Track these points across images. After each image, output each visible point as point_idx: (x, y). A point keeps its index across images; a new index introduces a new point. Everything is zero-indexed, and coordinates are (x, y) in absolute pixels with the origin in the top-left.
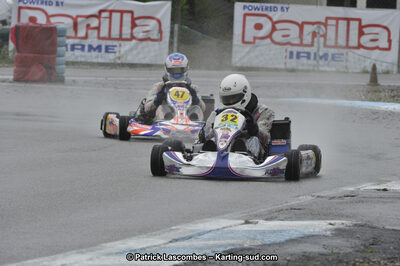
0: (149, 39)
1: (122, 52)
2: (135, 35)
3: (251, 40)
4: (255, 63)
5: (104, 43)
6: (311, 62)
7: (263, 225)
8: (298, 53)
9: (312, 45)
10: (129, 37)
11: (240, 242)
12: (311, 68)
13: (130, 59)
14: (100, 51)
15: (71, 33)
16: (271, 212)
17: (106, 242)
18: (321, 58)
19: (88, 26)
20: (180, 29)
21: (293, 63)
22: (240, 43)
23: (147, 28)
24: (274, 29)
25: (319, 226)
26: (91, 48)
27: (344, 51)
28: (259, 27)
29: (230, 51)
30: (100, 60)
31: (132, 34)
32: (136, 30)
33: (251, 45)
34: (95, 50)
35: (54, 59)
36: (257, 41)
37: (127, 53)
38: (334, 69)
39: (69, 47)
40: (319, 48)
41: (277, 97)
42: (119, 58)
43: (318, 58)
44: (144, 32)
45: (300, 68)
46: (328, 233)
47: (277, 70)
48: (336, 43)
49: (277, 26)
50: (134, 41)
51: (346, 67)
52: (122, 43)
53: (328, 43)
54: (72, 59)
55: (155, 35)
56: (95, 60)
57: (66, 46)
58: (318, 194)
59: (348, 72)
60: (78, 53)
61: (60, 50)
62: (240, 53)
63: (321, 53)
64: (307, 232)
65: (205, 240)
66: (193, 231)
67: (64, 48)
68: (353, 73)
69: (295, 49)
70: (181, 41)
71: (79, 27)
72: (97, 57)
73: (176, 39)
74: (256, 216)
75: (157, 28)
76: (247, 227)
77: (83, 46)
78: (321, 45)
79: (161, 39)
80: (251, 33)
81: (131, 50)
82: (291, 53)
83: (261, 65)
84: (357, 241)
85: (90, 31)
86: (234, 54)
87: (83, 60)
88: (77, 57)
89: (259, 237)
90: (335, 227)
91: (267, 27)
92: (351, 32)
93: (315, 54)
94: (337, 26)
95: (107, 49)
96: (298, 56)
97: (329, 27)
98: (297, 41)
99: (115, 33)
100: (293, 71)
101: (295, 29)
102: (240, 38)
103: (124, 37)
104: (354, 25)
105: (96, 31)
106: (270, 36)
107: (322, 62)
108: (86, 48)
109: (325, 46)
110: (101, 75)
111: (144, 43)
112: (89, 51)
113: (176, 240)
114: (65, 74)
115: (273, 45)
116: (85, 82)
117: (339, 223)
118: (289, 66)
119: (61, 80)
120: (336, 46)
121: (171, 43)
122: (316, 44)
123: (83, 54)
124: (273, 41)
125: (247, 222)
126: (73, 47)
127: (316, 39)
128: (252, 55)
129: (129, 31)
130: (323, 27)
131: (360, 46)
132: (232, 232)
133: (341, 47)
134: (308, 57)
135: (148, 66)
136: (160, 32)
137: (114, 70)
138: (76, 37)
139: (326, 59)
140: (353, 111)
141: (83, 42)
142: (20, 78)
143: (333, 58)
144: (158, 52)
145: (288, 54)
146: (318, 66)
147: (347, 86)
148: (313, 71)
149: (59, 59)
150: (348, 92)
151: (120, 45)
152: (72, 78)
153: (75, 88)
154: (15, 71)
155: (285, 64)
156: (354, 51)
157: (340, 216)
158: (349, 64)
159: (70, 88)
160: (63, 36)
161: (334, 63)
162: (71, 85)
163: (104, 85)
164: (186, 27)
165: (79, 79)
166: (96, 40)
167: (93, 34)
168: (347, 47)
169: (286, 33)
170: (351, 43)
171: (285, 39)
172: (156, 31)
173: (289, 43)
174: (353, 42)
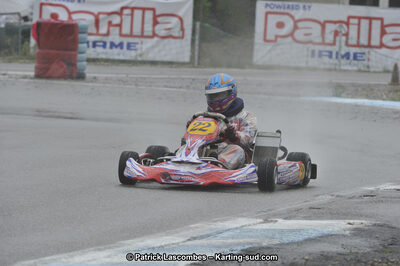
1: (144, 49)
2: (157, 32)
3: (273, 38)
4: (276, 61)
5: (126, 41)
6: (334, 61)
7: (282, 224)
8: (320, 52)
9: (334, 44)
10: (151, 34)
11: (258, 241)
12: (333, 67)
13: (151, 57)
14: (122, 48)
15: (92, 29)
16: (290, 211)
17: (124, 239)
18: (343, 57)
20: (202, 27)
22: (261, 41)
23: (168, 26)
24: (296, 27)
25: (338, 226)
26: (113, 45)
27: (366, 50)
28: (280, 25)
29: (252, 50)
30: (122, 57)
31: (154, 32)
32: (157, 27)
33: (272, 44)
34: (116, 47)
35: (76, 55)
36: (279, 39)
37: (148, 50)
38: (355, 68)
39: (91, 44)
40: (340, 47)
41: (299, 96)
42: (141, 55)
43: (340, 57)
45: (322, 66)
46: (347, 232)
47: (298, 69)
48: (358, 42)
49: (300, 24)
50: (156, 39)
51: (368, 67)
52: (144, 40)
53: (350, 42)
54: (93, 56)
55: (176, 33)
56: (117, 57)
57: (88, 42)
58: (337, 193)
59: (369, 72)
60: (99, 50)
61: (82, 46)
62: (261, 52)
63: (343, 53)
64: (325, 231)
65: (223, 238)
66: (211, 229)
67: (85, 45)
68: (375, 72)
69: (318, 48)
70: (203, 39)
73: (197, 37)
74: (275, 215)
75: (179, 26)
76: (266, 226)
77: (105, 44)
78: (343, 44)
79: (182, 37)
80: (273, 31)
81: (153, 47)
82: (313, 52)
83: (282, 64)
84: (376, 241)
85: (111, 28)
86: (255, 53)
87: (104, 57)
88: (98, 54)
89: (277, 235)
90: (354, 226)
91: (289, 25)
92: (373, 32)
93: (337, 53)
94: (359, 25)
95: (129, 46)
96: (320, 55)
97: (351, 27)
98: (319, 40)
99: (137, 30)
100: (315, 69)
102: (262, 36)
103: (145, 34)
104: (376, 25)
105: (117, 29)
106: (291, 34)
107: (344, 61)
108: (108, 45)
109: (347, 44)
110: (123, 72)
111: (166, 41)
112: (111, 47)
113: (195, 238)
114: (85, 71)
115: (295, 45)
116: (106, 79)
117: (357, 223)
118: (311, 65)
119: (81, 77)
120: (358, 45)
121: (193, 41)
122: (337, 43)
123: (104, 51)
124: (295, 40)
125: (266, 221)
126: (95, 44)
127: (338, 38)
128: (274, 53)
129: (151, 29)
130: (345, 26)
131: (382, 45)
132: (250, 231)
133: (363, 46)
134: (330, 55)
135: (170, 63)
137: (134, 68)
138: (98, 34)
139: (348, 58)
140: (374, 111)
141: (105, 39)
142: (41, 74)
143: (355, 58)
144: (181, 50)
145: (310, 53)
146: (340, 65)
147: (369, 85)
148: (335, 70)
149: (80, 56)
150: (369, 92)
151: (142, 43)
152: (93, 75)
153: (95, 84)
154: (37, 68)
155: (307, 62)
156: (375, 50)
157: (359, 216)
158: (370, 64)
159: (90, 84)
160: (84, 33)
161: (356, 62)
162: (92, 82)
163: (125, 82)
164: (208, 25)
165: (100, 76)
166: (118, 37)
167: (115, 31)
168: (369, 46)
169: (308, 31)
170: (373, 43)
171: (307, 38)
172: (178, 29)
173: (310, 42)
174: (375, 41)
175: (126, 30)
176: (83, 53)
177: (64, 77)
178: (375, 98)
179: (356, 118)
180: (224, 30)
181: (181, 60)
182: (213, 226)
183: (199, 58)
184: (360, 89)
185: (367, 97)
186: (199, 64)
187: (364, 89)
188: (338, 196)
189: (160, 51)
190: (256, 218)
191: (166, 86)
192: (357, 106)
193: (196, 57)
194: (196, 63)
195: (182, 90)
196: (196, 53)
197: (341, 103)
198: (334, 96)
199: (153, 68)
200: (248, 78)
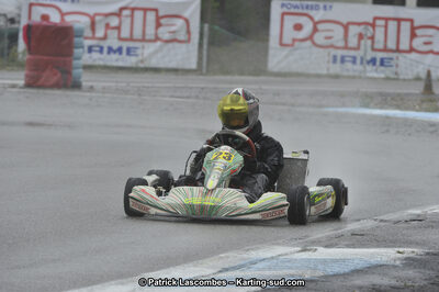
1: (145, 55)
2: (160, 36)
3: (290, 42)
4: (295, 68)
5: (125, 45)
6: (358, 67)
7: (323, 253)
8: (343, 57)
9: (358, 48)
10: (153, 37)
11: (299, 273)
12: (357, 74)
13: (154, 63)
14: (121, 53)
15: (88, 33)
16: (329, 238)
18: (368, 62)
20: (210, 29)
21: (336, 69)
22: (278, 46)
23: (173, 28)
24: (315, 30)
25: (386, 254)
26: (110, 50)
27: (394, 55)
28: (298, 27)
29: (267, 55)
30: (120, 64)
31: (156, 35)
32: (161, 30)
33: (288, 49)
34: (115, 52)
35: (70, 62)
36: (297, 44)
37: (151, 55)
38: (382, 76)
39: (86, 48)
40: (366, 51)
41: (321, 106)
42: (142, 61)
43: (365, 62)
45: (345, 73)
46: (398, 263)
47: (319, 76)
48: (385, 46)
49: (320, 27)
50: (159, 43)
51: (396, 73)
52: (146, 44)
53: (376, 46)
54: (90, 62)
55: (182, 36)
56: (115, 64)
57: (83, 47)
58: (382, 218)
59: (397, 79)
60: (95, 55)
61: (77, 51)
62: (277, 59)
63: (369, 58)
64: (373, 261)
65: (259, 269)
66: (244, 259)
67: (81, 50)
68: (404, 80)
69: (340, 53)
70: (211, 43)
72: (117, 60)
73: (205, 40)
74: (314, 243)
75: (185, 28)
76: (305, 255)
77: (101, 49)
78: (369, 48)
79: (189, 41)
80: (290, 34)
81: (156, 52)
83: (300, 71)
85: (109, 32)
86: (270, 58)
87: (101, 63)
88: (95, 60)
90: (405, 255)
91: (308, 28)
92: (402, 34)
93: (362, 59)
94: (386, 27)
95: (129, 51)
96: (343, 60)
98: (342, 44)
99: (138, 33)
100: (337, 77)
101: (339, 31)
102: (277, 40)
103: (147, 37)
104: (406, 26)
106: (311, 38)
107: (369, 68)
108: (105, 50)
109: (373, 49)
110: (123, 80)
111: (170, 45)
112: (109, 53)
113: (227, 269)
114: (82, 80)
115: (315, 49)
116: (104, 88)
117: (408, 251)
118: (332, 72)
119: (77, 86)
120: (385, 50)
121: (201, 45)
122: (362, 47)
123: (102, 56)
124: (314, 43)
125: (304, 250)
126: (90, 49)
127: (363, 42)
128: (291, 58)
129: (153, 32)
130: (371, 29)
131: (412, 50)
133: (391, 51)
134: (354, 62)
135: (175, 71)
137: (136, 75)
138: (93, 38)
139: (374, 64)
140: (407, 123)
141: (102, 43)
142: (32, 83)
143: (382, 63)
144: (186, 55)
145: (331, 60)
146: (365, 71)
147: (399, 95)
148: (360, 77)
149: (75, 63)
150: (399, 101)
151: (143, 47)
152: (90, 84)
153: (94, 94)
154: (27, 76)
155: (328, 69)
156: (405, 55)
157: (409, 243)
158: (399, 70)
159: (88, 94)
160: (80, 36)
161: (382, 68)
162: (88, 91)
163: (126, 92)
164: (217, 27)
165: (98, 85)
166: (116, 41)
167: (113, 34)
168: (398, 50)
169: (329, 34)
170: (402, 47)
171: (329, 42)
172: (184, 32)
173: (332, 46)
174: (404, 45)
175: (125, 33)
176: (79, 58)
177: (57, 86)
178: (407, 109)
179: (388, 131)
180: (231, 30)
181: (187, 67)
182: (245, 256)
183: (208, 64)
184: (389, 98)
185: (398, 107)
186: (208, 71)
187: (392, 99)
188: (381, 221)
189: (163, 57)
190: (294, 246)
191: (172, 96)
192: (387, 117)
193: (204, 64)
194: (204, 71)
195: (191, 100)
196: (205, 59)
197: (370, 115)
198: (361, 106)
199: (156, 76)
200: (264, 87)
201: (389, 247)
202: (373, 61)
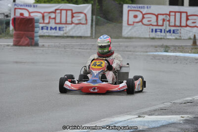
0: (80, 23)
1: (67, 30)
2: (73, 22)
3: (132, 23)
4: (134, 35)
5: (58, 26)
6: (163, 34)
7: (148, 118)
9: (163, 25)
10: (70, 22)
12: (162, 37)
13: (71, 34)
14: (56, 30)
15: (41, 21)
16: (151, 111)
18: (167, 32)
19: (50, 17)
20: (96, 18)
21: (153, 35)
22: (127, 25)
23: (79, 18)
24: (143, 18)
25: (176, 118)
26: (51, 28)
27: (179, 28)
28: (136, 17)
29: (122, 29)
30: (56, 35)
31: (72, 21)
32: (74, 19)
33: (132, 26)
34: (53, 29)
35: (33, 34)
36: (135, 24)
37: (70, 30)
38: (174, 38)
39: (41, 28)
40: (166, 27)
41: (147, 52)
42: (66, 33)
43: (166, 32)
44: (78, 20)
45: (157, 37)
46: (181, 122)
47: (146, 38)
48: (175, 24)
49: (145, 16)
50: (73, 25)
51: (180, 36)
52: (67, 25)
53: (171, 24)
54: (42, 34)
55: (83, 21)
56: (54, 35)
57: (39, 27)
58: (173, 101)
59: (181, 39)
60: (45, 31)
61: (36, 29)
62: (126, 31)
63: (168, 30)
64: (170, 121)
67: (38, 29)
68: (184, 39)
69: (154, 28)
70: (96, 24)
71: (45, 18)
72: (55, 33)
73: (94, 23)
74: (144, 113)
75: (85, 18)
77: (47, 28)
78: (168, 25)
79: (86, 24)
80: (132, 20)
81: (72, 29)
82: (152, 30)
83: (137, 36)
85: (51, 20)
86: (123, 31)
87: (47, 34)
88: (45, 33)
90: (184, 118)
91: (140, 17)
92: (182, 19)
93: (164, 30)
94: (175, 15)
95: (60, 29)
96: (156, 31)
97: (171, 16)
98: (155, 24)
100: (153, 38)
101: (154, 18)
102: (126, 22)
103: (68, 22)
104: (184, 15)
105: (54, 20)
106: (141, 21)
107: (168, 34)
108: (49, 29)
109: (170, 26)
110: (57, 42)
111: (78, 26)
112: (51, 30)
114: (39, 42)
115: (144, 26)
116: (49, 46)
117: (186, 116)
118: (151, 36)
119: (37, 45)
120: (175, 26)
121: (92, 26)
122: (165, 25)
123: (47, 31)
124: (143, 24)
125: (139, 117)
126: (42, 28)
128: (133, 30)
129: (70, 20)
130: (168, 16)
131: (187, 26)
134: (161, 32)
135: (80, 37)
136: (86, 20)
137: (63, 39)
138: (44, 23)
139: (170, 33)
140: (185, 59)
141: (47, 25)
142: (17, 44)
143: (174, 32)
144: (86, 30)
145: (151, 30)
146: (166, 36)
147: (181, 46)
148: (164, 38)
149: (36, 34)
150: (182, 49)
151: (66, 27)
152: (42, 44)
153: (44, 48)
154: (14, 41)
155: (149, 35)
156: (184, 28)
157: (186, 113)
158: (181, 35)
159: (42, 48)
160: (37, 22)
161: (174, 34)
162: (42, 47)
163: (59, 47)
164: (99, 17)
165: (46, 44)
166: (54, 24)
167: (52, 21)
168: (181, 26)
169: (149, 19)
171: (149, 23)
172: (84, 20)
173: (151, 25)
174: (184, 24)
175: (58, 21)
176: (37, 33)
177: (28, 45)
178: (185, 52)
179: (176, 62)
180: (107, 19)
181: (86, 35)
182: (113, 120)
183: (95, 34)
184: (177, 48)
185: (181, 52)
186: (95, 37)
187: (179, 48)
188: (174, 103)
189: (75, 31)
190: (135, 115)
191: (80, 49)
192: (176, 56)
195: (88, 50)
196: (94, 32)
197: (168, 55)
198: (164, 52)
199: (72, 39)
200: (121, 44)
201: (177, 115)
202: (170, 31)
